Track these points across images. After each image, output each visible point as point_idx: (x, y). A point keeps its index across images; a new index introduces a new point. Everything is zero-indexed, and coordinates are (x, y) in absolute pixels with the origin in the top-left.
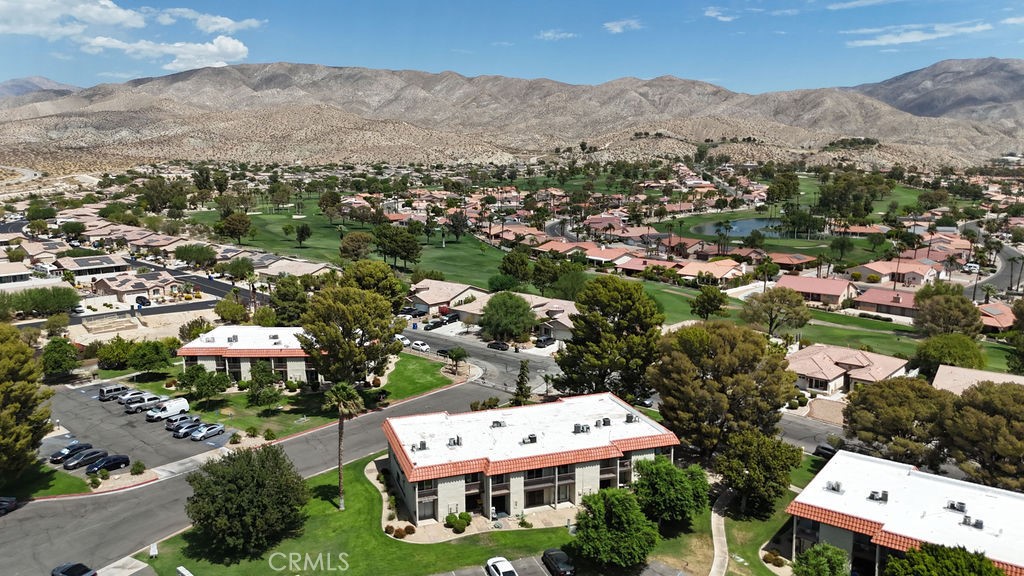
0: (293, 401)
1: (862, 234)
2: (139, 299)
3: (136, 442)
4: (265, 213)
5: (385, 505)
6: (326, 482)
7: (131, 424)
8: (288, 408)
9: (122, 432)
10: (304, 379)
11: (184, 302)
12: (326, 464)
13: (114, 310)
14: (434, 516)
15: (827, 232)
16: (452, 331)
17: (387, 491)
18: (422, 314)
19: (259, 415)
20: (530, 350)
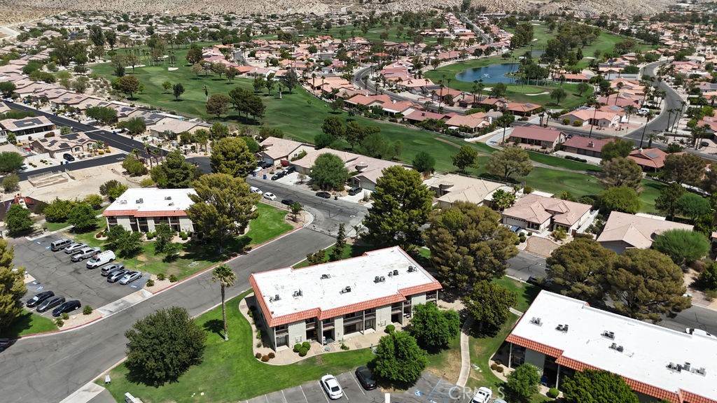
0: (186, 247)
1: (574, 80)
2: (66, 156)
3: (82, 287)
4: (147, 66)
5: (255, 334)
6: (214, 317)
7: (76, 271)
8: (183, 254)
9: (72, 278)
10: (192, 230)
11: (98, 156)
12: (213, 302)
13: (49, 166)
14: (286, 343)
15: (550, 78)
16: (290, 180)
17: (255, 323)
18: (269, 166)
19: (164, 261)
20: (345, 198)
